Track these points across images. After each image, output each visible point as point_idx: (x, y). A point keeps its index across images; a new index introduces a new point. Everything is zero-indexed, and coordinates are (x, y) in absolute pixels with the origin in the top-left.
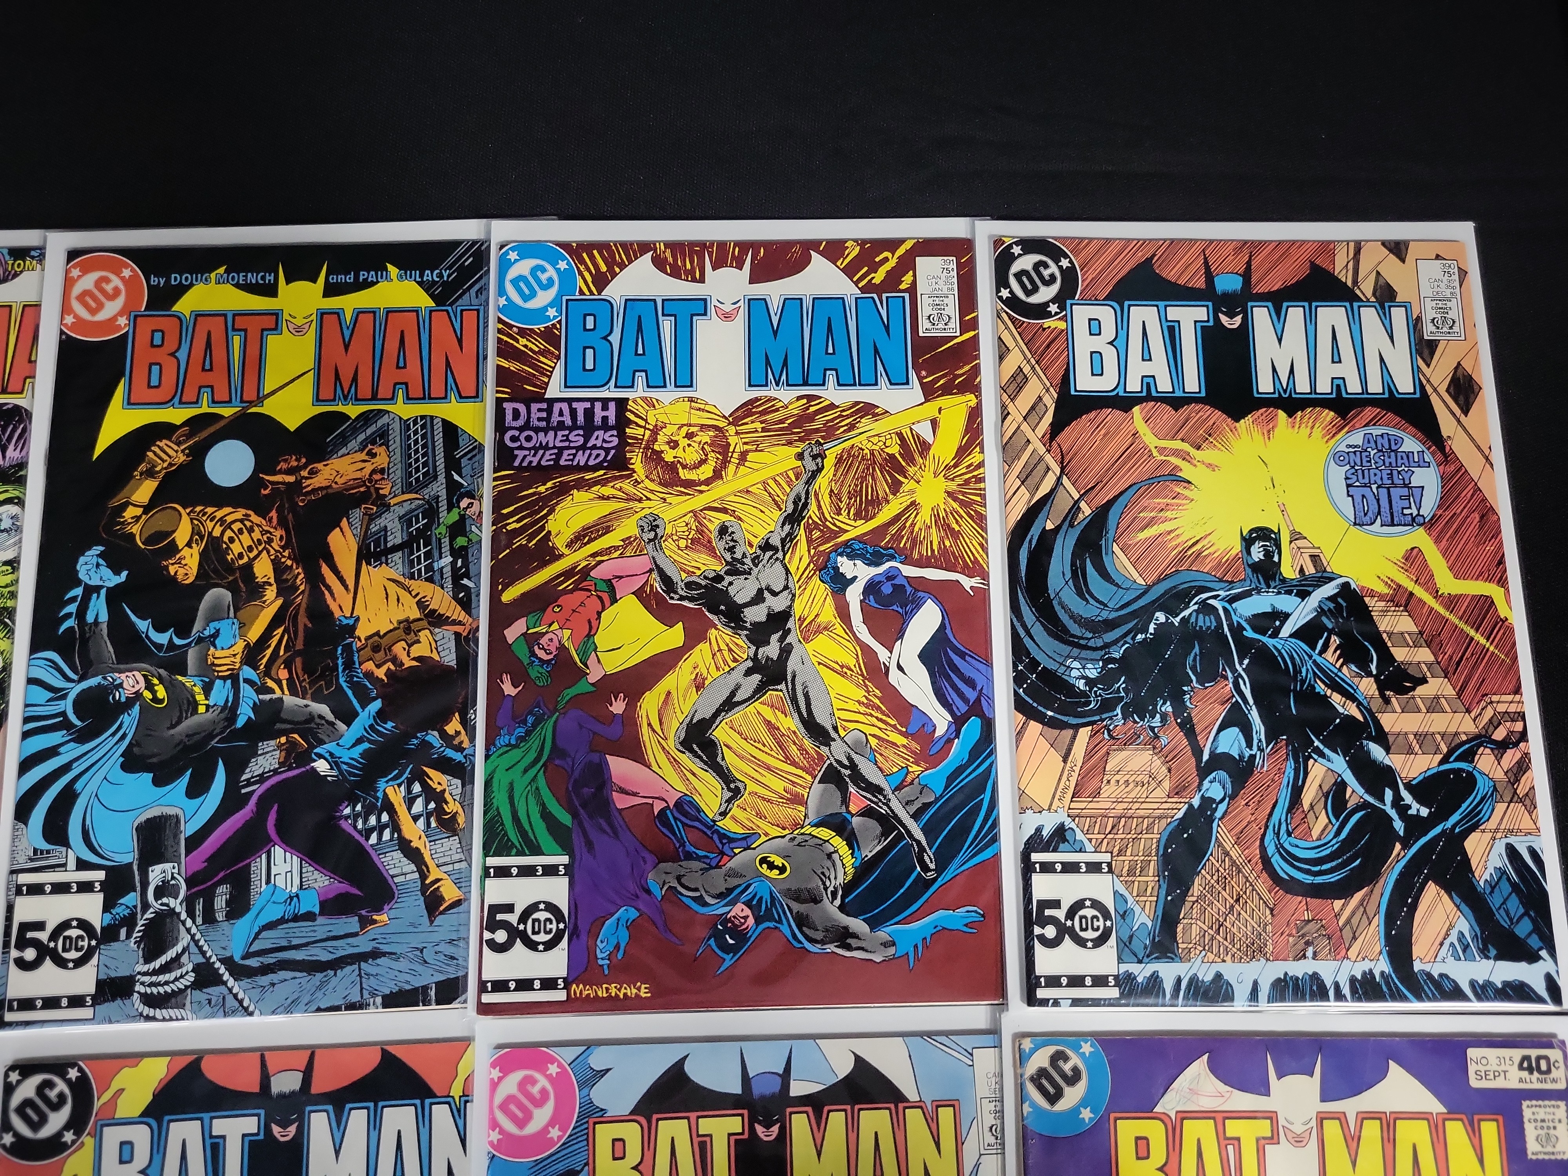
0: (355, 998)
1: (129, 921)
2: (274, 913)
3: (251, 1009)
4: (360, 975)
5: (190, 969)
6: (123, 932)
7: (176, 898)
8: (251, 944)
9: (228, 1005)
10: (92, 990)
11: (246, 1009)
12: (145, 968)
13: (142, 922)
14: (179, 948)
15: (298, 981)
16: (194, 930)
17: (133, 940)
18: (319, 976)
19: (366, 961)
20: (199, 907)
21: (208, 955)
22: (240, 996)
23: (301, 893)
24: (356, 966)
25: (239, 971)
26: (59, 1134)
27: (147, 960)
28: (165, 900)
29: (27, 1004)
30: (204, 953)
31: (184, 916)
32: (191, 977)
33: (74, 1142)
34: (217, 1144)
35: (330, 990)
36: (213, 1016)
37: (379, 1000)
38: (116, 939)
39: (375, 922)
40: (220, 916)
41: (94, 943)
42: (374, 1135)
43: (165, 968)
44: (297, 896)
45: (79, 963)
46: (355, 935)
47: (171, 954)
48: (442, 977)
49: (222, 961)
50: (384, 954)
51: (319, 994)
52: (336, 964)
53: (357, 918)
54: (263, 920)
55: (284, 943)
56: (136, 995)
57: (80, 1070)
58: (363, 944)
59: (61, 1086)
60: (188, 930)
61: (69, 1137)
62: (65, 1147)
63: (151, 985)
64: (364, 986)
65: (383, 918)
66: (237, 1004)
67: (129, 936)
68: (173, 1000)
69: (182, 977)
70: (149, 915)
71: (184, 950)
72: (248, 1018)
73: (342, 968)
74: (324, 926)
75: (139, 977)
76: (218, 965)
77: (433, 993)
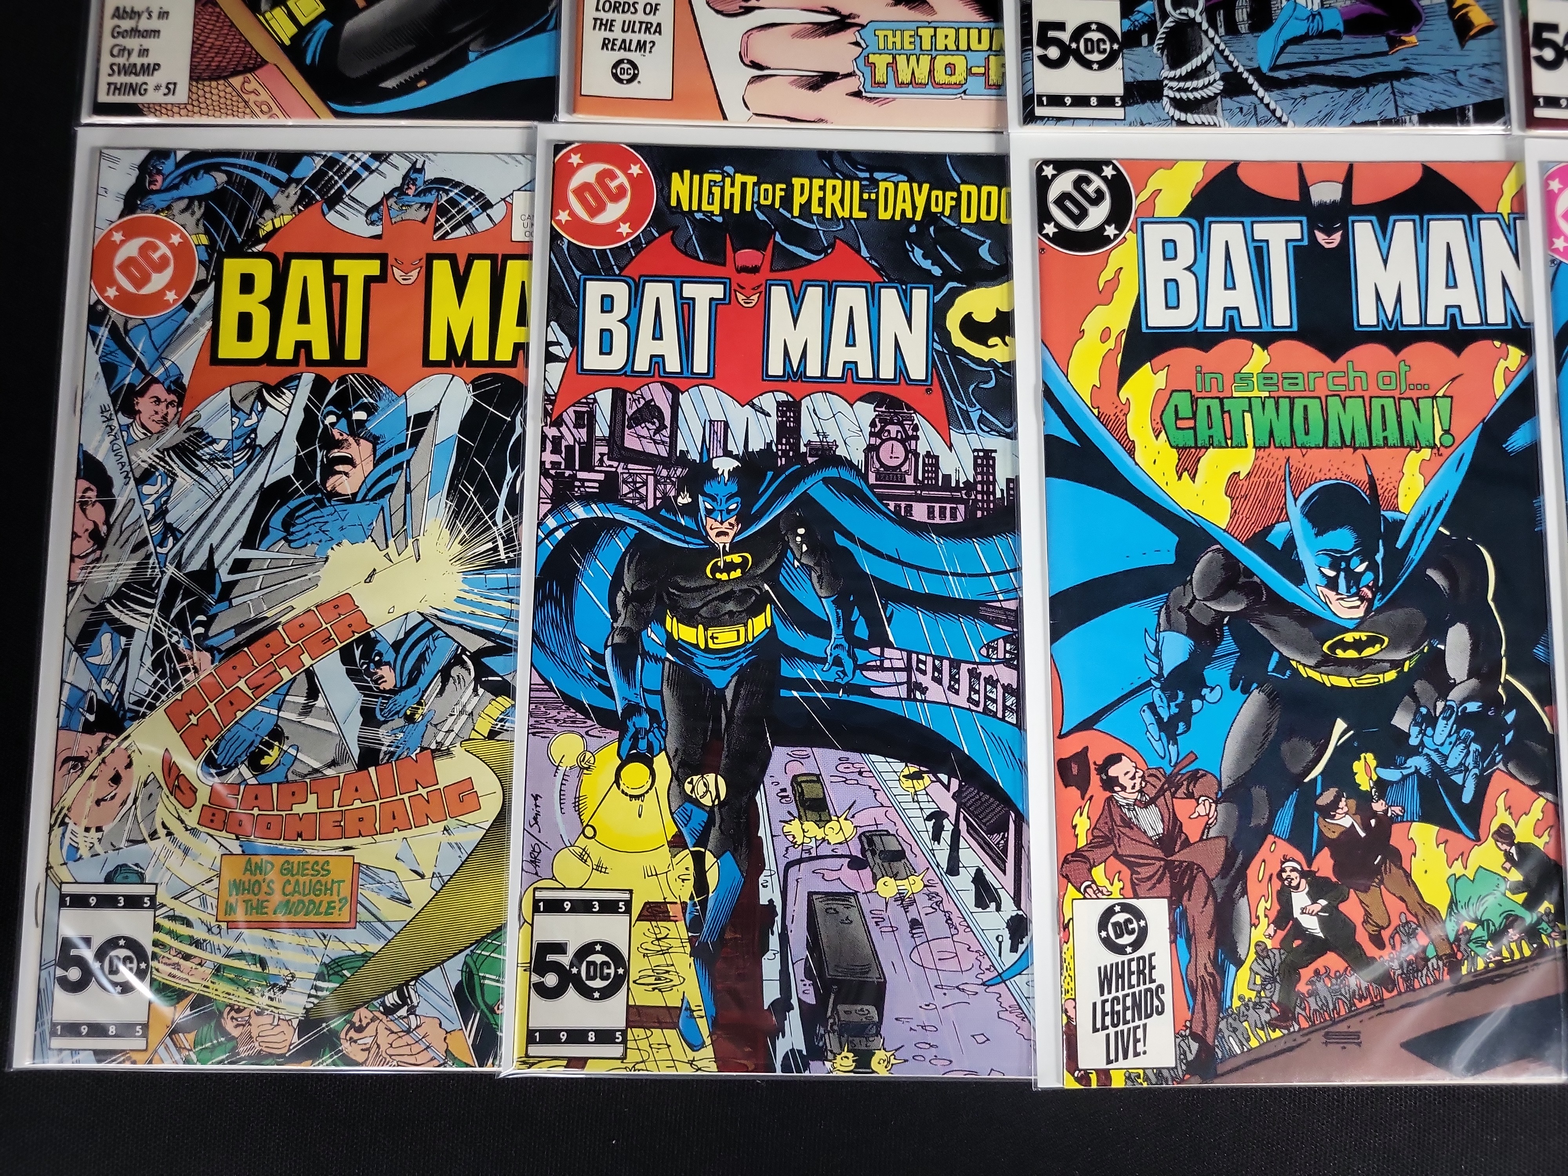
0: (1392, 115)
1: (1150, 28)
2: (1299, 29)
3: (1284, 119)
4: (1393, 93)
5: (1218, 77)
6: (1145, 38)
7: (1195, 7)
8: (1278, 57)
9: (1260, 115)
10: (1120, 91)
11: (1279, 119)
12: (1172, 74)
13: (1162, 30)
14: (1204, 57)
15: (1331, 95)
16: (1217, 40)
17: (1155, 47)
18: (1351, 92)
19: (1399, 80)
20: (1220, 18)
21: (1235, 65)
22: (1272, 106)
23: (1323, 12)
24: (1388, 85)
25: (1270, 84)
26: (1101, 228)
27: (1173, 66)
28: (1184, 10)
29: (1056, 100)
30: (1230, 63)
31: (1205, 26)
32: (1219, 86)
33: (1116, 236)
34: (1261, 247)
35: (1365, 105)
36: (1245, 124)
37: (1415, 118)
38: (1139, 44)
39: (1404, 42)
40: (1243, 28)
41: (1116, 47)
42: (1422, 246)
43: (1192, 75)
44: (1319, 14)
45: (1104, 65)
46: (1384, 54)
47: (1196, 62)
48: (1478, 100)
49: (1252, 71)
50: (1417, 74)
51: (1353, 109)
52: (1369, 81)
53: (1384, 38)
54: (1288, 34)
55: (1311, 58)
56: (1165, 99)
57: (1115, 168)
58: (1394, 63)
59: (1097, 182)
60: (1212, 40)
61: (1110, 231)
62: (1108, 240)
63: (1179, 90)
64: (1399, 103)
65: (1412, 39)
66: (1270, 115)
67: (1151, 42)
68: (1204, 106)
69: (1210, 84)
70: (1169, 23)
71: (1210, 58)
72: (1282, 129)
73: (1374, 86)
74: (1350, 45)
75: (1166, 82)
76: (1245, 75)
77: (1470, 114)
